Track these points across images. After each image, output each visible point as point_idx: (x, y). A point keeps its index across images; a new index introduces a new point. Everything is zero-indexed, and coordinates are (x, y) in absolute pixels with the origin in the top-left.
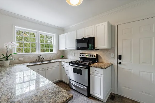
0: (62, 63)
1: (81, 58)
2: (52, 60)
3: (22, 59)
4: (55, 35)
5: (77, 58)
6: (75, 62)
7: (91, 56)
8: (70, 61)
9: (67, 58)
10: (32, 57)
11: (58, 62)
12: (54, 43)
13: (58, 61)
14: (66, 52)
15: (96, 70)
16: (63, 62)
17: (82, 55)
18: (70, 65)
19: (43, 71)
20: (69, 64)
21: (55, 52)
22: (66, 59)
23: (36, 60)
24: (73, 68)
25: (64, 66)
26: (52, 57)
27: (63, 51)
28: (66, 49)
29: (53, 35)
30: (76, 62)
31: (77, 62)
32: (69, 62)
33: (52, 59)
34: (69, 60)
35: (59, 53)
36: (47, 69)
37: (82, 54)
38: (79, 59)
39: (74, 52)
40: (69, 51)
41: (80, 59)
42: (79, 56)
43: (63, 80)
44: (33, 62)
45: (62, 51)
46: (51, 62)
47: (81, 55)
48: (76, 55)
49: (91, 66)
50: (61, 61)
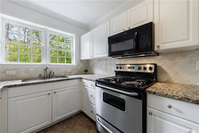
0: (84, 81)
1: (117, 73)
2: (68, 76)
3: (14, 73)
4: (74, 35)
5: (110, 73)
6: (106, 80)
7: (139, 69)
8: (98, 77)
9: (93, 74)
10: (32, 70)
11: (77, 80)
12: (74, 49)
13: (77, 78)
14: (92, 63)
15: (170, 107)
16: (85, 79)
17: (121, 68)
18: (96, 86)
19: (46, 96)
20: (96, 83)
21: (74, 63)
22: (91, 75)
23: (40, 75)
24: (104, 93)
25: (86, 88)
26: (69, 70)
27: (88, 61)
28: (90, 58)
29: (72, 37)
30: (109, 80)
31: (112, 81)
32: (96, 80)
33: (68, 74)
34: (96, 75)
35: (81, 65)
36: (55, 93)
37: (119, 66)
38: (114, 75)
39: (104, 62)
40: (96, 61)
41: (116, 75)
42: (114, 69)
43: (85, 112)
44: (35, 79)
45: (85, 62)
46: (65, 78)
47: (117, 68)
48: (108, 67)
49: (150, 92)
50: (81, 78)
